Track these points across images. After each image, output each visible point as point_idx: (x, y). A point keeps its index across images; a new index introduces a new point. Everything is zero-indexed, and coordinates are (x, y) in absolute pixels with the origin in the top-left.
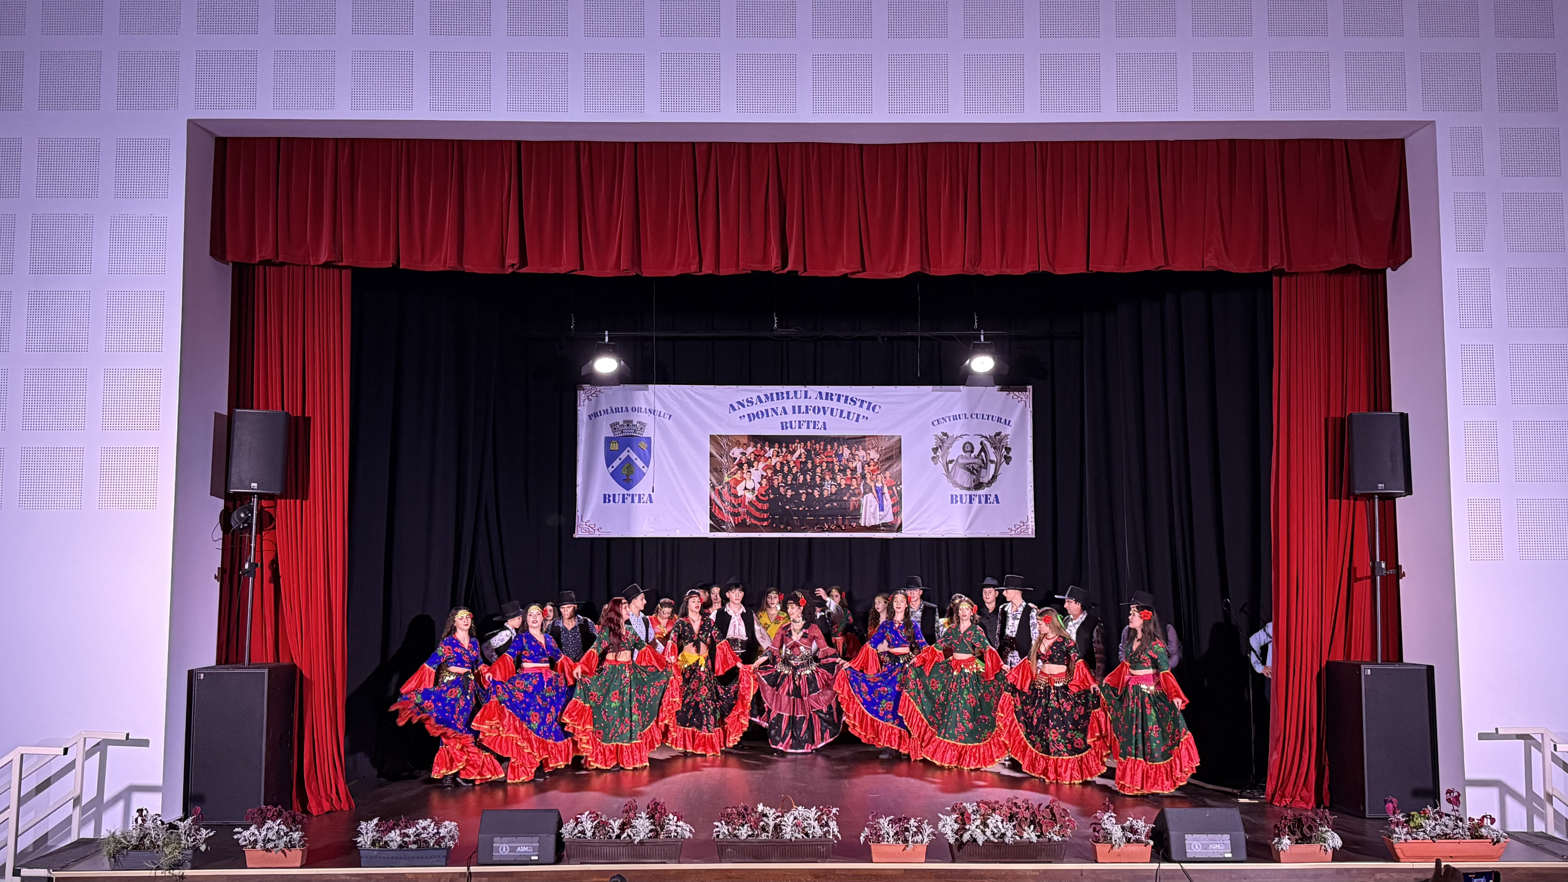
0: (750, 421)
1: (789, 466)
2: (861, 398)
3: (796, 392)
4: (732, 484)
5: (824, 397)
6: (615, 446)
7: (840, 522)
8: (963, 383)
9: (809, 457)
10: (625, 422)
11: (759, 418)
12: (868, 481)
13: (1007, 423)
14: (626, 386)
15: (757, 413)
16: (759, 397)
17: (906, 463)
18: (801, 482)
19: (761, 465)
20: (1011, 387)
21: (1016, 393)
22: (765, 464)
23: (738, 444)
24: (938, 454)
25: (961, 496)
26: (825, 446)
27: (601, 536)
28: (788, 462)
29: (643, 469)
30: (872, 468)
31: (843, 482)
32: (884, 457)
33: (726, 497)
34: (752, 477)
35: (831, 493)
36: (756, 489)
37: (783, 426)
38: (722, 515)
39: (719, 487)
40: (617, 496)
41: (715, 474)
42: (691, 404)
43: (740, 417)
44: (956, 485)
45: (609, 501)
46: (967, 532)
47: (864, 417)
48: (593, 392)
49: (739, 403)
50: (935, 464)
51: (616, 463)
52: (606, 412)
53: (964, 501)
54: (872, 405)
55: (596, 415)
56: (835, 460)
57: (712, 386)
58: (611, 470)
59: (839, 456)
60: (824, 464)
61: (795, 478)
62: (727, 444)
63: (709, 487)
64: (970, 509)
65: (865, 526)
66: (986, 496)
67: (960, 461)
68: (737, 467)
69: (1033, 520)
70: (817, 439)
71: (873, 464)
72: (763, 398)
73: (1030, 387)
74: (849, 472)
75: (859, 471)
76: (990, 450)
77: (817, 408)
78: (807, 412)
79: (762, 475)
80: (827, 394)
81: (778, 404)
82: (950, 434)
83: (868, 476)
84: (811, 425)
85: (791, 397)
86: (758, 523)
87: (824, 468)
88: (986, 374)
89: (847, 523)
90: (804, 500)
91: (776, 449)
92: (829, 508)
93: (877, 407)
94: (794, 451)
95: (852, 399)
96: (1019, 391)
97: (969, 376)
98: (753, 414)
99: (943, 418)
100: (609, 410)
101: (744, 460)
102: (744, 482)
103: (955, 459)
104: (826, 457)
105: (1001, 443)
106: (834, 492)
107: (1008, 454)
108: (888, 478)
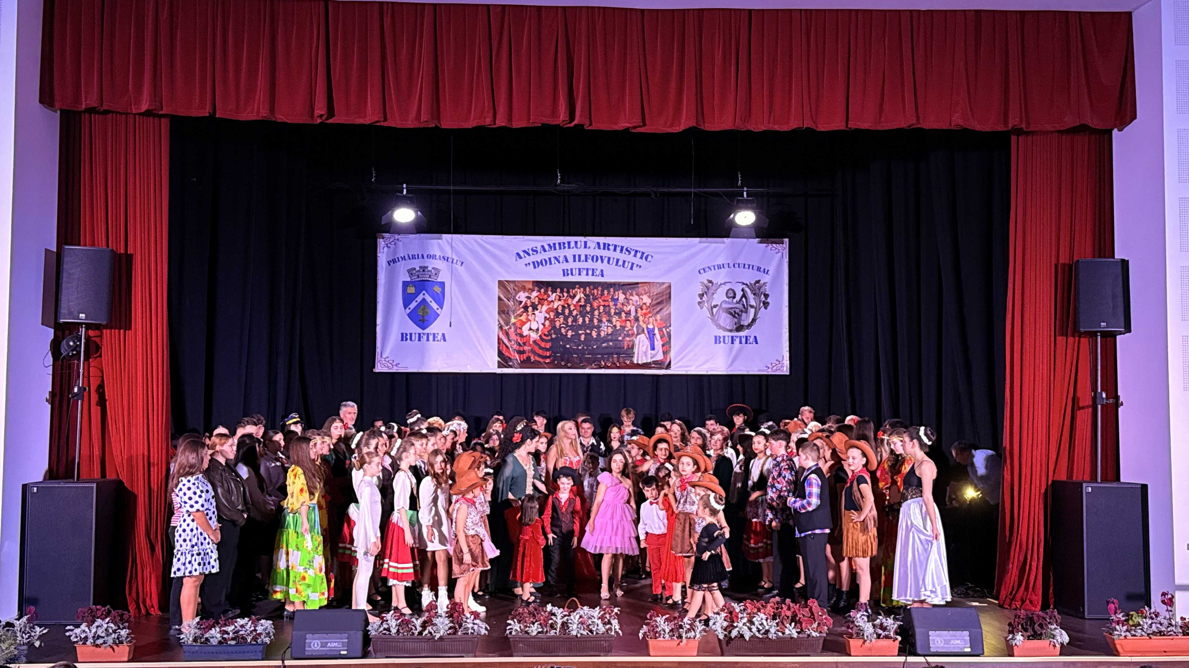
0: (535, 267)
1: (570, 309)
2: (636, 249)
3: (576, 243)
4: (518, 325)
5: (602, 247)
6: (411, 290)
7: (615, 360)
8: (728, 236)
9: (587, 301)
10: (420, 267)
11: (542, 265)
12: (641, 323)
13: (766, 272)
14: (422, 235)
15: (541, 261)
16: (543, 247)
17: (675, 307)
18: (580, 323)
19: (545, 308)
20: (769, 239)
21: (774, 245)
22: (548, 307)
23: (524, 289)
24: (704, 299)
25: (724, 337)
26: (602, 291)
27: (399, 371)
28: (569, 306)
29: (438, 311)
30: (644, 311)
31: (618, 324)
32: (656, 302)
33: (513, 336)
34: (537, 319)
35: (607, 334)
36: (540, 329)
37: (565, 273)
38: (510, 353)
39: (506, 328)
40: (413, 335)
41: (503, 315)
42: (482, 253)
43: (526, 265)
44: (720, 327)
45: (407, 339)
46: (729, 369)
47: (637, 265)
48: (391, 240)
49: (524, 251)
50: (702, 308)
51: (413, 305)
52: (404, 258)
53: (726, 342)
54: (645, 255)
55: (394, 261)
56: (611, 304)
57: (501, 236)
58: (408, 311)
59: (615, 300)
60: (602, 308)
61: (575, 320)
62: (514, 289)
63: (497, 327)
64: (731, 350)
65: (637, 364)
66: (746, 337)
67: (724, 306)
68: (522, 310)
69: (788, 359)
70: (595, 285)
71: (646, 308)
72: (547, 247)
73: (786, 240)
74: (623, 315)
75: (633, 313)
76: (750, 296)
77: (595, 257)
78: (586, 261)
79: (546, 317)
80: (605, 244)
81: (560, 253)
82: (715, 282)
83: (641, 318)
84: (590, 272)
85: (571, 246)
86: (541, 360)
87: (601, 311)
88: (748, 227)
89: (621, 360)
90: (582, 339)
91: (558, 294)
92: (606, 347)
93: (650, 257)
94: (574, 296)
95: (627, 250)
96: (776, 243)
97: (733, 229)
98: (537, 262)
99: (709, 267)
100: (406, 257)
101: (529, 304)
102: (529, 323)
103: (719, 304)
104: (603, 301)
105: (759, 289)
106: (610, 333)
107: (766, 299)
108: (659, 321)
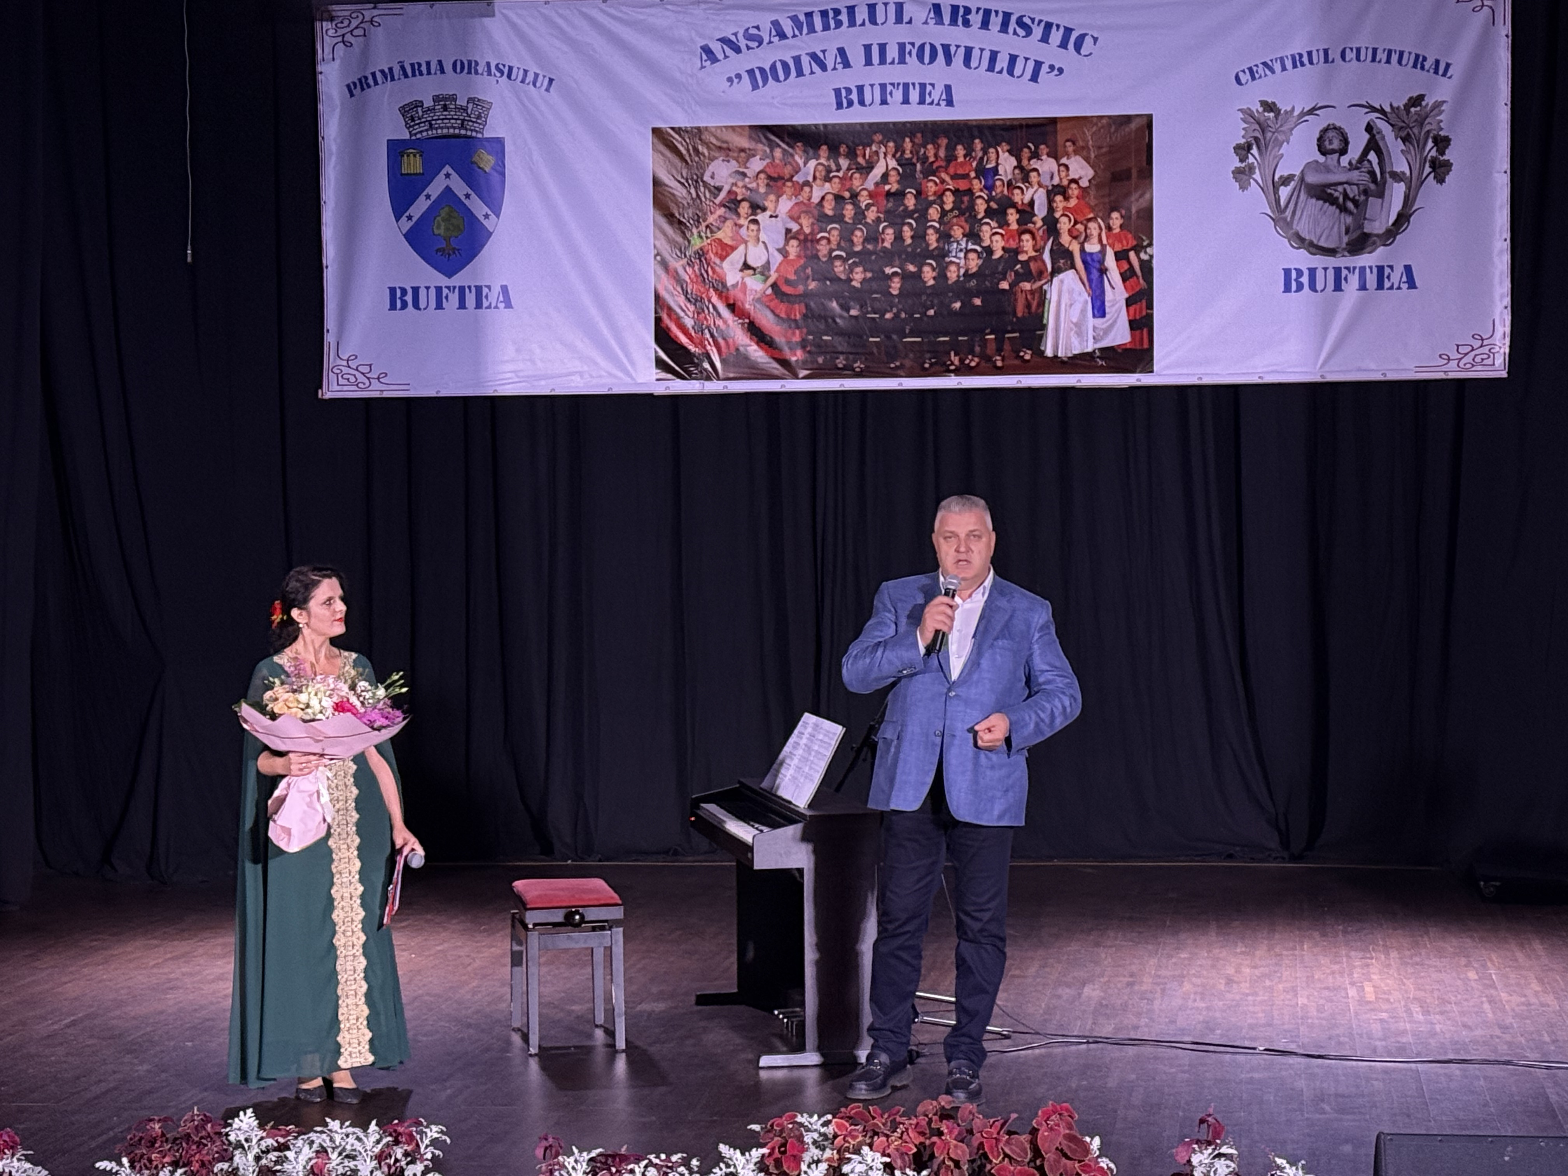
0: (755, 87)
1: (856, 205)
2: (1046, 19)
3: (872, 8)
4: (712, 254)
5: (947, 18)
6: (413, 164)
7: (991, 348)
9: (907, 175)
10: (436, 99)
11: (777, 79)
12: (1065, 239)
13: (1441, 69)
15: (773, 67)
16: (776, 24)
17: (1163, 188)
18: (887, 245)
19: (785, 205)
22: (794, 200)
23: (725, 150)
24: (1251, 160)
25: (1312, 272)
26: (951, 148)
27: (386, 395)
28: (854, 196)
29: (485, 222)
30: (1073, 202)
31: (998, 245)
32: (1107, 174)
33: (697, 289)
34: (763, 237)
36: (774, 267)
37: (841, 99)
38: (688, 335)
39: (679, 265)
40: (422, 293)
41: (668, 229)
42: (605, 50)
43: (730, 80)
44: (1301, 241)
45: (404, 305)
46: (1326, 367)
47: (1052, 67)
48: (354, 23)
49: (724, 41)
50: (1243, 188)
51: (419, 208)
52: (389, 75)
53: (1320, 286)
54: (1074, 36)
55: (363, 84)
56: (977, 185)
58: (406, 225)
59: (988, 174)
60: (949, 199)
61: (873, 237)
62: (699, 153)
63: (652, 265)
64: (1335, 307)
65: (1056, 357)
66: (1381, 269)
67: (1312, 178)
68: (721, 211)
69: (1507, 330)
70: (929, 131)
71: (1076, 192)
72: (788, 27)
74: (1012, 216)
75: (1040, 211)
76: (1393, 145)
77: (927, 49)
78: (902, 61)
79: (788, 231)
80: (955, 10)
81: (827, 42)
82: (1284, 107)
83: (1064, 225)
84: (914, 95)
85: (859, 21)
87: (948, 207)
93: (1088, 40)
94: (870, 167)
95: (1020, 23)
98: (762, 70)
99: (1265, 64)
100: (397, 70)
101: (741, 193)
102: (742, 248)
103: (1297, 173)
104: (953, 178)
105: (1421, 125)
106: (974, 270)
107: (1442, 153)
108: (1117, 230)
